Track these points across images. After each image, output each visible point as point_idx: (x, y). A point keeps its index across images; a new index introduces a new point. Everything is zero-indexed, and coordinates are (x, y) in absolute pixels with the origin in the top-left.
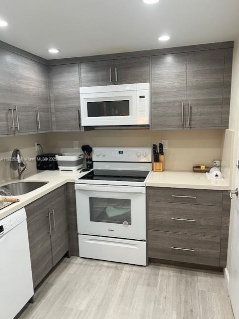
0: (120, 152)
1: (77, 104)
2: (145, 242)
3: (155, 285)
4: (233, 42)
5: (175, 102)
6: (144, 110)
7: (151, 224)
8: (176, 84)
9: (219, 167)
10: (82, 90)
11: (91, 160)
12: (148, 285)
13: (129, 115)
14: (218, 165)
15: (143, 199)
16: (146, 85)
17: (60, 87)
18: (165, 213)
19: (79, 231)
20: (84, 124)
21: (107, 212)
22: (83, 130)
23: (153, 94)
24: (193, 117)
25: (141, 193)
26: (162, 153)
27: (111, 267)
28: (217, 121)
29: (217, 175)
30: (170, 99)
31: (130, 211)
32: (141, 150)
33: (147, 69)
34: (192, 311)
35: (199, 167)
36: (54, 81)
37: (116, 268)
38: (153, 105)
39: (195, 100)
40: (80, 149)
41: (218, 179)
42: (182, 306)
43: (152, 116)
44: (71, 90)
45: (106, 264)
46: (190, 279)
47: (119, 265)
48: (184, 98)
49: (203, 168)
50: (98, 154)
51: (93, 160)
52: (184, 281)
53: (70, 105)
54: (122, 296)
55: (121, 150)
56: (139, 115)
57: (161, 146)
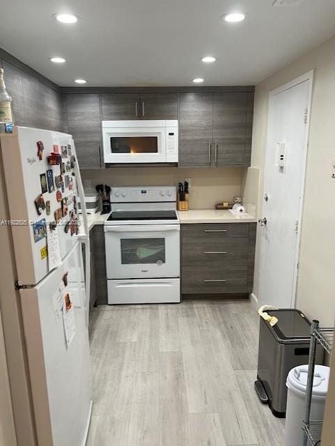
0: (142, 192)
1: (98, 139)
2: (179, 279)
3: (194, 315)
4: (254, 87)
5: (202, 140)
6: (174, 148)
7: (184, 261)
8: (203, 123)
9: (241, 203)
10: (105, 124)
11: (108, 201)
12: (188, 316)
13: (157, 152)
14: (240, 201)
15: (177, 236)
16: (175, 123)
17: (76, 118)
18: (198, 248)
19: (108, 277)
20: (107, 160)
21: (138, 254)
22: (104, 167)
23: (182, 131)
24: (219, 155)
25: (176, 230)
26: (186, 191)
27: (146, 308)
28: (240, 159)
29: (241, 210)
30: (197, 137)
31: (164, 250)
32: (164, 189)
33: (175, 105)
34: (231, 327)
35: (223, 204)
36: (69, 111)
37: (151, 308)
38: (182, 143)
39: (221, 139)
40: (95, 189)
41: (242, 214)
42: (223, 326)
43: (181, 153)
44: (90, 123)
45: (140, 306)
46: (222, 307)
47: (153, 306)
48: (211, 137)
49: (225, 205)
50: (117, 194)
51: (111, 201)
52: (217, 309)
53: (89, 139)
54: (168, 327)
55: (144, 189)
56: (168, 152)
57: (186, 184)
